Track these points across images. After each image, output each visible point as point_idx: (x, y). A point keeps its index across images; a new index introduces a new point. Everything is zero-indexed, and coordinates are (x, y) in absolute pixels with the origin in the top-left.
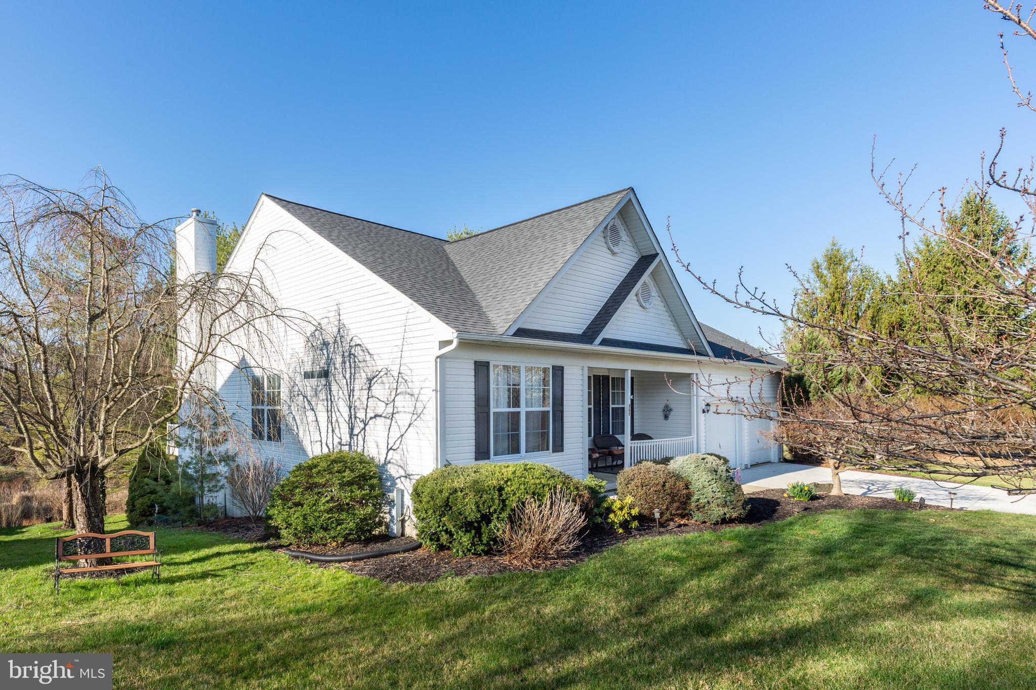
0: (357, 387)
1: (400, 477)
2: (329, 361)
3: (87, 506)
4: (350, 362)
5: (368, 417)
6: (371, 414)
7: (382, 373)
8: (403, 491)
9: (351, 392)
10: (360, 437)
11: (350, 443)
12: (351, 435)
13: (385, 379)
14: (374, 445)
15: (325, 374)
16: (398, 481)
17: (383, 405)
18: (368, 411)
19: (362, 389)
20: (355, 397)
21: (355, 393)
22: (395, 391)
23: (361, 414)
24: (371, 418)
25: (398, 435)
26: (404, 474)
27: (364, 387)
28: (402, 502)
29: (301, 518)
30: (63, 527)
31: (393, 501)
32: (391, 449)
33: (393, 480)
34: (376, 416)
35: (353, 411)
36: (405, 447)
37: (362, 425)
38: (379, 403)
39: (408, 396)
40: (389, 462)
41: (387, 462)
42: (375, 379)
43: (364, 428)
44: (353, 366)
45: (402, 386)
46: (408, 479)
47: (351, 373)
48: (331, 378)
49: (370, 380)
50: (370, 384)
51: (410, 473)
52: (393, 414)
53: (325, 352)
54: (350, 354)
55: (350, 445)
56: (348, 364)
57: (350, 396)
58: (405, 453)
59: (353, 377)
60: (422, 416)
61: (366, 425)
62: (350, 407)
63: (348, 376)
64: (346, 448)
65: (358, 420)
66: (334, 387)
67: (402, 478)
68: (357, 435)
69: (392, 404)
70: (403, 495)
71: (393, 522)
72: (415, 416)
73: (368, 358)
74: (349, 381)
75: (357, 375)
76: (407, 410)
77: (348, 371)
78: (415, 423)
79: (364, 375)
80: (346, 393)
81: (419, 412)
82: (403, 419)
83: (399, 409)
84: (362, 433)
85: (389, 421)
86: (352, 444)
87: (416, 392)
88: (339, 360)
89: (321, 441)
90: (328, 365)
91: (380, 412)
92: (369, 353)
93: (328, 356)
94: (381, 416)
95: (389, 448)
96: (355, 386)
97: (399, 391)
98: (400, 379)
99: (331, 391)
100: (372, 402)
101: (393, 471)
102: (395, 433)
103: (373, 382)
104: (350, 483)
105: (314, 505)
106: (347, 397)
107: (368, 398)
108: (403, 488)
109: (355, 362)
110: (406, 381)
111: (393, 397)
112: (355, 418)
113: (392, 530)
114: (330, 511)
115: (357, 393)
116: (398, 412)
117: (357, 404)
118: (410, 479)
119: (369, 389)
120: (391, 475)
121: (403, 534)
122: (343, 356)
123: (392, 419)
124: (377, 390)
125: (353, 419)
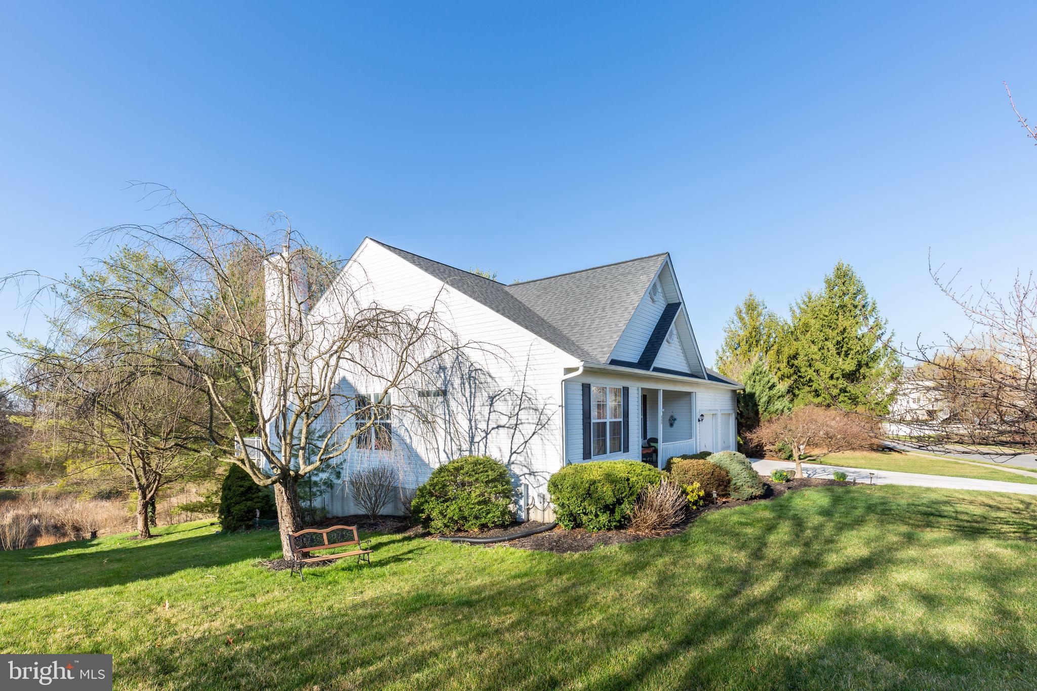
0: (477, 404)
1: (524, 475)
2: (446, 382)
3: (292, 508)
4: (470, 384)
5: (490, 428)
6: (492, 425)
7: (504, 393)
8: (528, 486)
9: (471, 408)
10: (481, 443)
11: (471, 448)
12: (472, 442)
13: (508, 397)
14: (498, 450)
15: (445, 393)
16: (521, 478)
17: (507, 418)
18: (490, 422)
19: (483, 405)
20: (476, 412)
21: (476, 408)
22: (518, 407)
23: (482, 426)
24: (493, 429)
25: (523, 441)
26: (528, 472)
27: (485, 404)
28: (528, 494)
29: (457, 510)
30: (139, 537)
31: (521, 494)
32: (515, 452)
33: (517, 477)
34: (498, 427)
35: (473, 424)
36: (529, 452)
37: (483, 434)
38: (502, 416)
39: (531, 411)
40: (513, 463)
41: (510, 463)
42: (497, 398)
43: (486, 437)
44: (473, 386)
45: (526, 403)
46: (532, 476)
47: (471, 392)
48: (449, 397)
49: (492, 399)
50: (492, 401)
51: (535, 471)
52: (516, 425)
53: (442, 375)
54: (470, 376)
55: (471, 451)
56: (467, 385)
57: (470, 411)
58: (530, 455)
59: (473, 395)
60: (546, 426)
61: (487, 434)
62: (470, 421)
63: (468, 394)
64: (467, 453)
65: (479, 430)
66: (453, 404)
67: (526, 476)
68: (479, 443)
69: (516, 417)
70: (528, 489)
71: (521, 510)
72: (540, 426)
73: (489, 380)
74: (468, 399)
75: (477, 394)
76: (531, 421)
77: (468, 390)
78: (539, 432)
79: (485, 394)
80: (466, 408)
81: (544, 423)
82: (527, 429)
83: (523, 421)
84: (484, 440)
85: (512, 431)
86: (473, 449)
87: (540, 407)
88: (457, 382)
89: (438, 448)
90: (446, 386)
91: (502, 424)
92: (490, 376)
93: (445, 377)
94: (504, 427)
95: (513, 451)
96: (476, 403)
97: (522, 407)
98: (524, 397)
99: (448, 406)
100: (493, 416)
101: (516, 470)
102: (519, 440)
103: (495, 400)
104: (493, 481)
105: (467, 499)
106: (467, 412)
107: (490, 412)
108: (528, 483)
109: (475, 383)
110: (530, 399)
111: (516, 412)
112: (476, 429)
113: (520, 516)
114: (479, 503)
115: (477, 409)
116: (522, 423)
117: (478, 417)
118: (535, 476)
119: (491, 405)
120: (514, 474)
121: (528, 520)
122: (462, 378)
123: (515, 429)
124: (499, 405)
125: (474, 430)
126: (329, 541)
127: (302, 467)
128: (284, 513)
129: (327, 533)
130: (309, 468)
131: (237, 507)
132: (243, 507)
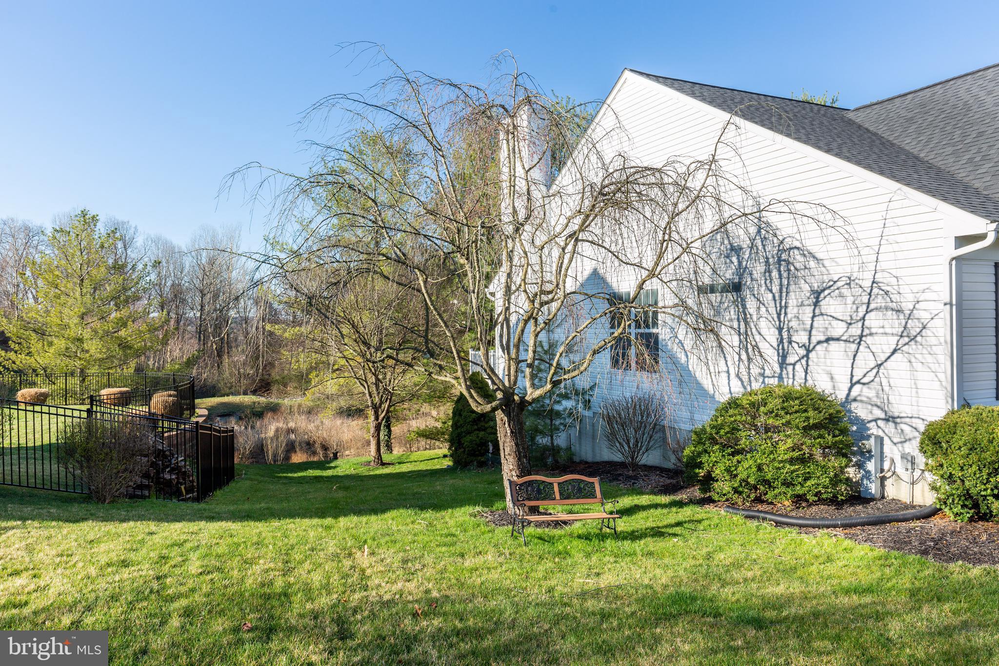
0: (792, 302)
1: (876, 420)
2: (741, 271)
3: (517, 445)
4: (779, 271)
5: (814, 340)
6: (817, 336)
7: (839, 284)
8: (882, 439)
9: (781, 310)
10: (798, 367)
11: (781, 374)
12: (783, 364)
13: (845, 291)
14: (826, 378)
15: (736, 287)
16: (872, 425)
17: (844, 325)
18: (814, 332)
19: (802, 305)
20: (789, 316)
21: (789, 310)
22: (865, 307)
23: (801, 337)
24: (819, 342)
25: (873, 364)
26: (883, 416)
27: (806, 303)
28: (882, 453)
29: (754, 469)
30: (372, 463)
31: (869, 451)
32: (858, 382)
33: (862, 424)
34: (828, 340)
35: (785, 335)
36: (885, 382)
37: (802, 352)
38: (835, 323)
39: (890, 313)
40: (855, 400)
41: (848, 400)
42: (827, 292)
43: (807, 356)
44: (785, 275)
45: (880, 299)
46: (891, 424)
47: (781, 285)
48: (747, 293)
49: (817, 295)
50: (817, 298)
51: (896, 414)
52: (861, 337)
53: (734, 259)
54: (779, 261)
55: (780, 377)
56: (775, 274)
57: (779, 315)
58: (886, 388)
59: (784, 290)
60: (919, 338)
61: (809, 351)
62: (780, 330)
63: (775, 289)
64: (774, 381)
65: (793, 344)
66: (751, 305)
67: (879, 422)
68: (794, 365)
69: (860, 324)
70: (882, 444)
71: (868, 479)
72: (906, 340)
73: (812, 264)
74: (777, 295)
75: (792, 287)
76: (889, 331)
77: (776, 282)
78: (905, 348)
79: (806, 287)
80: (772, 310)
81: (913, 333)
82: (882, 344)
83: (873, 331)
84: (804, 361)
85: (854, 347)
86: (784, 376)
87: (907, 306)
88: (759, 269)
89: (728, 372)
90: (741, 276)
91: (836, 334)
92: (814, 257)
93: (740, 263)
94: (838, 339)
95: (855, 380)
96: (790, 301)
97: (872, 306)
98: (875, 291)
99: (744, 307)
100: (819, 322)
101: (860, 411)
102: (865, 361)
103: (822, 296)
104: (816, 427)
105: (772, 452)
106: (775, 316)
107: (814, 316)
108: (881, 433)
109: (789, 270)
110: (887, 293)
111: (861, 314)
112: (790, 342)
113: (867, 489)
114: (792, 461)
115: (792, 311)
116: (871, 334)
117: (794, 324)
118: (896, 423)
119: (816, 304)
120: (857, 418)
121: (883, 497)
122: (767, 262)
123: (859, 344)
124: (829, 305)
125: (786, 345)
126: (561, 494)
127: (529, 391)
128: (507, 450)
129: (559, 484)
130: (538, 393)
131: (469, 438)
132: (474, 438)
